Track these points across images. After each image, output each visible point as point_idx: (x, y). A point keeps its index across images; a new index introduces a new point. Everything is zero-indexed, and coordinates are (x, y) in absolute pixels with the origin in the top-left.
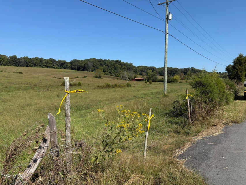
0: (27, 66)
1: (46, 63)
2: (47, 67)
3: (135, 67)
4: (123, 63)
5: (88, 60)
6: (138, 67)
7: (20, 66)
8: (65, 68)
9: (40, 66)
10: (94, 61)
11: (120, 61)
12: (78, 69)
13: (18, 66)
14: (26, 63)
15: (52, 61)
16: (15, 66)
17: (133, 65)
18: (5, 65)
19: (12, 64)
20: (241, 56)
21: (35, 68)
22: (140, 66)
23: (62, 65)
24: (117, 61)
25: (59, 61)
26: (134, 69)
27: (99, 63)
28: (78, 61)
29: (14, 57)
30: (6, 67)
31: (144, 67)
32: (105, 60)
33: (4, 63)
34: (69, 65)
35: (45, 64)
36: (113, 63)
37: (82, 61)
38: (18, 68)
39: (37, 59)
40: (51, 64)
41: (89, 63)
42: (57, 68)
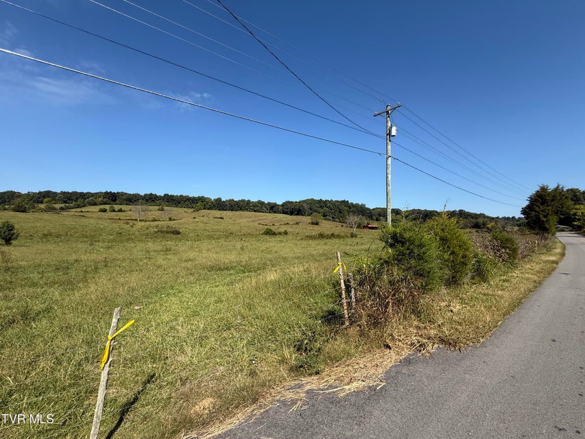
0: (232, 210)
1: (253, 206)
2: (255, 211)
3: (369, 209)
4: (352, 203)
5: (304, 201)
6: (374, 209)
7: (225, 210)
8: (275, 212)
9: (247, 209)
10: (311, 202)
11: (348, 201)
12: (291, 214)
13: (223, 210)
14: (231, 206)
15: (261, 203)
16: (219, 210)
17: (366, 206)
19: (216, 207)
20: (544, 189)
21: (241, 212)
22: (377, 208)
23: (272, 208)
24: (344, 201)
25: (269, 203)
26: (368, 212)
27: (317, 205)
28: (291, 203)
29: (219, 200)
30: (209, 211)
32: (326, 201)
33: (208, 206)
34: (281, 208)
35: (252, 208)
36: (337, 204)
37: (296, 202)
38: (222, 212)
39: (243, 201)
40: (259, 207)
41: (305, 205)
42: (266, 212)
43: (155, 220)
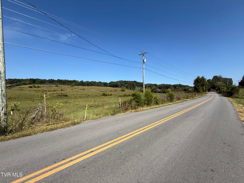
0: (88, 86)
1: (97, 84)
2: (98, 86)
5: (118, 82)
6: (147, 84)
8: (106, 86)
9: (94, 85)
10: (121, 82)
12: (113, 87)
13: (84, 86)
14: (88, 84)
16: (82, 86)
20: (198, 77)
21: (92, 87)
23: (105, 84)
24: (135, 81)
25: (104, 83)
27: (124, 83)
28: (113, 82)
29: (82, 81)
30: (78, 86)
31: (150, 84)
32: (127, 81)
33: (77, 84)
34: (109, 84)
35: (96, 85)
36: (132, 82)
37: (115, 82)
38: (84, 87)
39: (93, 82)
40: (100, 84)
41: (119, 83)
42: (102, 86)
43: (55, 91)
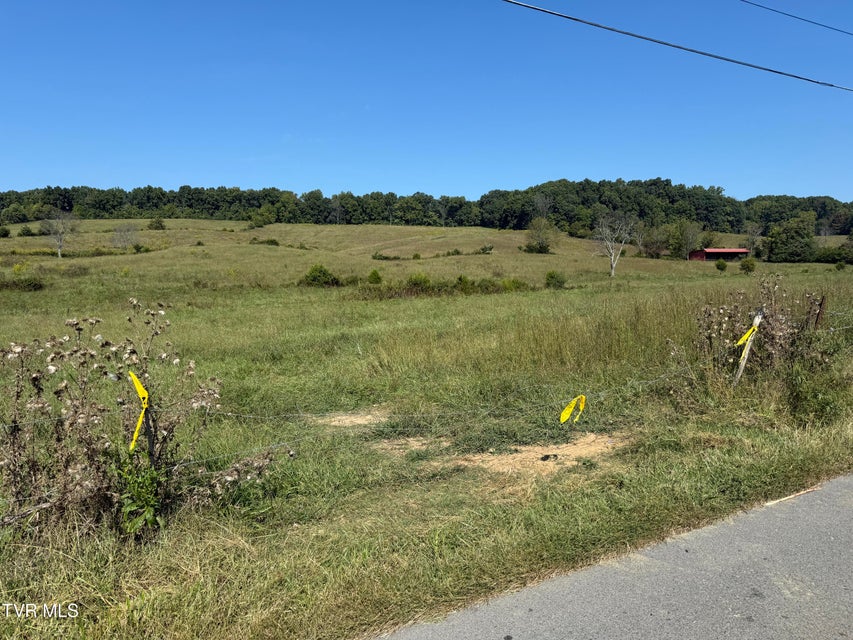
0: (349, 222)
1: (401, 208)
2: (408, 222)
3: (731, 202)
4: (682, 187)
6: (750, 201)
7: (331, 222)
8: (461, 223)
9: (386, 219)
11: (668, 182)
12: (503, 224)
13: (325, 221)
14: (347, 212)
15: (423, 200)
16: (316, 222)
17: (726, 194)
18: (289, 222)
19: (308, 216)
21: (371, 227)
22: (761, 198)
23: (454, 212)
24: (656, 183)
25: (445, 200)
26: (728, 209)
27: (574, 197)
28: (503, 195)
29: (315, 197)
30: (289, 227)
31: (778, 199)
32: (603, 184)
33: (286, 214)
34: (476, 210)
35: (400, 214)
36: (634, 190)
37: (517, 192)
38: (319, 227)
39: (376, 196)
40: (419, 211)
41: (539, 201)
42: (435, 224)
43: (99, 254)
